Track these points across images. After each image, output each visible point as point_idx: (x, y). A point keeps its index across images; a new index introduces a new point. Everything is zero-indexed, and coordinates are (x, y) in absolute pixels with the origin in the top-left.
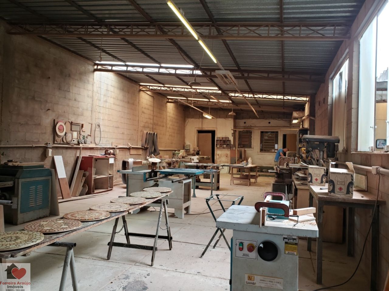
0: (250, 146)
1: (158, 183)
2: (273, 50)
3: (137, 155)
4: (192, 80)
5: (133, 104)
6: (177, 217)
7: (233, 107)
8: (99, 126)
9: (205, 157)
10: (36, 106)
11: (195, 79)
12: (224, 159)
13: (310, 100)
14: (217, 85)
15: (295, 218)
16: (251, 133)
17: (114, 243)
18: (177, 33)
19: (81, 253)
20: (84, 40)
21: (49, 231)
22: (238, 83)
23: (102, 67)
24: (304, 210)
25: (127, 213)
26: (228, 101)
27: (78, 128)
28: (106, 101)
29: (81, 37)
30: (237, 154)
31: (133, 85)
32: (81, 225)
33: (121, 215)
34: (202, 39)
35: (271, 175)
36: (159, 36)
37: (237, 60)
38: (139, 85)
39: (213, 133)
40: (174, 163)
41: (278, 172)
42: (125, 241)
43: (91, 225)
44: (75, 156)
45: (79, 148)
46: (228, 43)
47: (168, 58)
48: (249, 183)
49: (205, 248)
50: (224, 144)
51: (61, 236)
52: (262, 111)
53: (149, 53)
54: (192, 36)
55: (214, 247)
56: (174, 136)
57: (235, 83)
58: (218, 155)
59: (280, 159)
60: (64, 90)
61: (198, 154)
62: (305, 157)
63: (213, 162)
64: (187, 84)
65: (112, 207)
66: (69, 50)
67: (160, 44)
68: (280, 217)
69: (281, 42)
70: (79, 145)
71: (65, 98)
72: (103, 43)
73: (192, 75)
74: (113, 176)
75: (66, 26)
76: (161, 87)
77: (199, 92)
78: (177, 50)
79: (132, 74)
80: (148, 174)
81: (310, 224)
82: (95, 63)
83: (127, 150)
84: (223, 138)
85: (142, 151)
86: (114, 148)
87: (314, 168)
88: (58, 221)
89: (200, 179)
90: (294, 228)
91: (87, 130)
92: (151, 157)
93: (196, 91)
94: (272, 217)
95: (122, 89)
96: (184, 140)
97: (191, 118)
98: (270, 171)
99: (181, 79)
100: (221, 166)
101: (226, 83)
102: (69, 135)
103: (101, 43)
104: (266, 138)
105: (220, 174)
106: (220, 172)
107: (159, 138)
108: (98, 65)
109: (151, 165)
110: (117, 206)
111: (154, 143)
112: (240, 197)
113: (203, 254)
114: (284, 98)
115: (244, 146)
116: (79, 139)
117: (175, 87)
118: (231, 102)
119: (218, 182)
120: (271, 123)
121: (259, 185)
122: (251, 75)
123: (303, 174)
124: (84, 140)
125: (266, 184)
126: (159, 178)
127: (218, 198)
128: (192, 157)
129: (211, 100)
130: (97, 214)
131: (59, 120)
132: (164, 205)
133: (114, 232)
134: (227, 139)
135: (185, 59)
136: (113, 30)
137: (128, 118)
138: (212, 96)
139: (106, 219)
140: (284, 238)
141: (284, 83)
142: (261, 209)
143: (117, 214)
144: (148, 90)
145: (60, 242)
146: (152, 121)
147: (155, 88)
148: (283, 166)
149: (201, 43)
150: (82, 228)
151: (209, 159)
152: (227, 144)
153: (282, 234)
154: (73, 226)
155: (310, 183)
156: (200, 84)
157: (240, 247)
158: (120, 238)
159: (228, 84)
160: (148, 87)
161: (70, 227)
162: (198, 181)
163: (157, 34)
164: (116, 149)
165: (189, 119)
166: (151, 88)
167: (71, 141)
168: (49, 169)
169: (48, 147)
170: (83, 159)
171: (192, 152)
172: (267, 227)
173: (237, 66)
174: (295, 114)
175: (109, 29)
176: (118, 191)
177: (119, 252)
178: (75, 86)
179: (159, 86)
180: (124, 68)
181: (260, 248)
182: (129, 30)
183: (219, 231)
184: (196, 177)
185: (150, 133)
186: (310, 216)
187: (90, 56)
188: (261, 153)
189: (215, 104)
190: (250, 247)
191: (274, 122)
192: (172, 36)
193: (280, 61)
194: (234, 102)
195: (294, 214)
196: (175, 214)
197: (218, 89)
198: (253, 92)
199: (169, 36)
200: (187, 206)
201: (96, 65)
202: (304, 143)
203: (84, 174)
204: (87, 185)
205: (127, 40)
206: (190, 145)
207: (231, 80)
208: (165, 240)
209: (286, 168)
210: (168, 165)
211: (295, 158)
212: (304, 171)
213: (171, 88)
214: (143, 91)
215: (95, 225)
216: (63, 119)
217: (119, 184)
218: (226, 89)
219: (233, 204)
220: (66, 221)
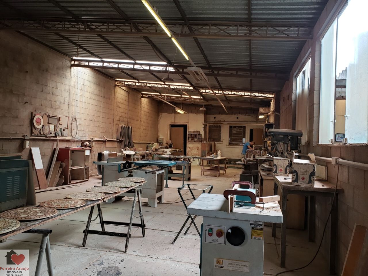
0: (219, 140)
1: (132, 174)
2: (241, 49)
3: (113, 148)
4: (165, 76)
5: (109, 99)
6: (150, 207)
7: (204, 102)
8: (76, 119)
9: (177, 149)
10: (14, 99)
11: (168, 75)
12: (195, 152)
13: (275, 97)
14: (189, 82)
15: (262, 205)
16: (220, 127)
17: (90, 230)
18: (151, 31)
19: (57, 241)
20: (62, 36)
21: (25, 219)
22: (209, 79)
23: (79, 63)
24: (270, 198)
25: (102, 201)
26: (199, 97)
27: (55, 121)
28: (83, 96)
29: (58, 33)
30: (207, 147)
31: (109, 80)
32: (57, 213)
33: (96, 204)
34: (175, 37)
35: (239, 167)
36: (134, 33)
37: (208, 58)
38: (114, 81)
39: (185, 127)
40: (147, 155)
41: (246, 163)
42: (100, 229)
43: (67, 212)
44: (52, 148)
45: (56, 140)
46: (199, 41)
47: (142, 55)
48: (218, 174)
49: (176, 235)
50: (195, 138)
51: (37, 223)
52: (231, 107)
53: (124, 50)
54: (165, 34)
55: (185, 234)
56: (148, 130)
57: (206, 80)
58: (190, 148)
59: (247, 152)
60: (41, 84)
61: (170, 147)
62: (271, 150)
63: (185, 154)
64: (161, 81)
65: (88, 195)
66: (47, 46)
67: (135, 41)
68: (247, 205)
69: (249, 41)
70: (56, 138)
71: (43, 92)
72: (80, 39)
73: (166, 72)
74: (89, 168)
75: (44, 22)
76: (136, 82)
77: (172, 88)
78: (151, 48)
79: (108, 70)
80: (123, 165)
81: (275, 211)
82: (72, 59)
83: (103, 143)
84: (194, 132)
85: (117, 144)
86: (90, 141)
87: (279, 159)
88: (34, 209)
90: (260, 214)
91: (64, 123)
92: (126, 150)
93: (169, 87)
94: (240, 205)
95: (98, 85)
96: (158, 134)
97: (165, 113)
98: (237, 163)
99: (155, 75)
100: (192, 158)
101: (198, 80)
102: (46, 128)
103: (77, 39)
104: (234, 132)
105: (191, 166)
106: (192, 164)
107: (134, 131)
109: (125, 157)
110: (93, 195)
111: (129, 137)
112: (210, 187)
113: (175, 241)
114: (251, 94)
115: (214, 140)
116: (56, 131)
117: (149, 83)
118: (202, 98)
119: (190, 173)
120: (239, 118)
121: (228, 176)
122: (220, 72)
123: (269, 165)
124: (60, 133)
125: (234, 175)
127: (189, 188)
128: (165, 150)
129: (183, 96)
130: (73, 203)
131: (36, 113)
132: (138, 194)
133: (89, 220)
134: (198, 133)
135: (158, 56)
136: (90, 27)
137: (104, 111)
138: (184, 92)
139: (82, 207)
140: (251, 224)
141: (251, 80)
142: (229, 197)
143: (92, 202)
144: (123, 85)
145: (36, 229)
146: (127, 115)
147: (130, 84)
148: (250, 158)
149: (174, 40)
150: (57, 216)
151: (181, 152)
152: (198, 138)
153: (249, 220)
154: (49, 213)
155: (275, 174)
156: (173, 80)
157: (209, 232)
158: (96, 226)
160: (123, 82)
161: (46, 214)
162: (170, 172)
163: (132, 31)
164: (92, 141)
165: (162, 114)
166: (126, 83)
167: (49, 133)
168: (26, 160)
169: (26, 139)
170: (60, 151)
171: (165, 145)
172: (235, 213)
173: (207, 64)
174: (261, 110)
175: (86, 26)
176: (94, 182)
177: (94, 240)
178: (53, 80)
179: (134, 82)
180: (101, 64)
181: (228, 233)
182: (105, 27)
183: (190, 218)
184: (169, 168)
185: (124, 127)
186: (275, 203)
187: (67, 52)
188: (229, 146)
189: (187, 100)
190: (219, 232)
191: (242, 118)
192: (146, 33)
193: (248, 60)
194: (204, 98)
195: (260, 201)
196: (148, 204)
197: (190, 86)
198: (223, 89)
199: (144, 33)
200: (160, 196)
201: (73, 61)
202: (269, 137)
203: (61, 165)
204: (64, 176)
205: (103, 37)
206: (163, 138)
207: (202, 76)
208: (139, 228)
209: (252, 160)
210: (142, 157)
211: (261, 151)
212: (269, 162)
213: (146, 84)
214: (118, 86)
215: (70, 212)
216: (40, 112)
217: (95, 176)
218: (198, 85)
219: (203, 193)
220: (42, 209)
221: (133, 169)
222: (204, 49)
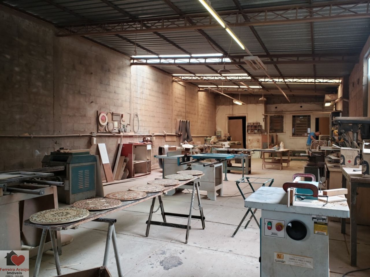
0: (282, 131)
1: (191, 167)
2: (302, 33)
3: (172, 142)
4: (221, 68)
5: (167, 94)
6: (210, 199)
7: (264, 92)
8: (137, 115)
9: (236, 142)
10: (82, 100)
11: (224, 67)
12: (255, 144)
13: (343, 82)
14: (246, 72)
15: (325, 199)
16: (282, 117)
17: (152, 221)
18: (205, 24)
19: (123, 230)
20: (121, 37)
21: (94, 209)
22: (267, 68)
23: (138, 61)
24: (335, 191)
25: (162, 193)
26: (258, 87)
27: (118, 118)
28: (142, 93)
29: (117, 34)
30: (268, 139)
31: (166, 76)
32: (121, 204)
33: (156, 196)
34: (230, 27)
35: (304, 159)
36: (188, 27)
37: (265, 46)
38: (172, 76)
39: (244, 119)
40: (206, 148)
41: (310, 155)
42: (161, 220)
43: (130, 204)
44: (116, 144)
45: (120, 136)
46: (255, 29)
47: (197, 48)
48: (281, 167)
49: (236, 228)
50: (255, 130)
51: (104, 213)
52: (293, 95)
53: (180, 45)
54: (219, 25)
55: (246, 227)
56: (206, 124)
57: (264, 68)
58: (250, 140)
59: (312, 142)
60: (104, 84)
61: (229, 140)
62: (338, 140)
63: (245, 147)
64: (217, 72)
65: (149, 188)
66: (108, 47)
67: (190, 35)
68: (308, 198)
69: (310, 24)
70: (120, 134)
71: (106, 91)
72: (137, 38)
73: (222, 63)
74: (150, 162)
75: (105, 26)
76: (192, 76)
77: (229, 79)
78: (206, 40)
79: (165, 66)
80: (181, 158)
81: (341, 204)
82: (131, 58)
83: (163, 137)
84: (254, 123)
85: (176, 138)
86: (151, 136)
87: (347, 150)
88: (101, 200)
89: (231, 164)
90: (323, 208)
91: (126, 120)
92: (184, 144)
93: (226, 78)
94: (301, 198)
95: (157, 81)
96: (216, 127)
97: (222, 105)
98: (301, 154)
99: (211, 68)
100: (252, 151)
101: (255, 69)
102: (111, 125)
103: (135, 38)
104: (298, 122)
105: (251, 158)
107: (192, 125)
108: (134, 59)
109: (184, 150)
110: (153, 187)
111: (187, 130)
112: (270, 180)
113: (235, 234)
114: (315, 81)
115: (276, 131)
116: (119, 128)
117: (205, 76)
118: (261, 87)
119: (250, 166)
120: (303, 107)
121: (291, 169)
122: (280, 60)
123: (336, 156)
124: (124, 129)
125: (298, 168)
126: (192, 162)
127: (248, 181)
128: (223, 143)
129: (241, 87)
130: (135, 194)
131: (101, 111)
132: (196, 186)
133: (152, 212)
134: (258, 125)
135: (214, 48)
136: (146, 25)
137: (163, 107)
138: (242, 83)
139: (143, 198)
140: (313, 218)
141: (314, 66)
142: (289, 189)
143: (153, 194)
144: (180, 80)
145: (103, 219)
146: (184, 110)
147: (187, 78)
148: (316, 150)
149: (228, 31)
150: (121, 207)
151: (240, 144)
152: (258, 130)
153: (311, 214)
154: (114, 204)
155: (343, 165)
156: (229, 71)
157: (269, 226)
158: (157, 217)
159: (257, 69)
160: (180, 77)
161: (111, 205)
162: (229, 165)
163: (186, 26)
164: (153, 136)
165: (220, 106)
166: (183, 78)
167: (113, 130)
168: (94, 155)
169: (93, 135)
170: (124, 146)
171: (223, 138)
172: (295, 207)
173: (265, 52)
174: (327, 97)
175: (142, 24)
176: (156, 174)
177: (156, 230)
178: (115, 80)
179: (190, 76)
180: (158, 61)
181: (288, 227)
182: (160, 24)
183: (250, 212)
184: (228, 161)
185: (183, 121)
186: (341, 197)
187: (126, 51)
188: (293, 137)
189: (245, 90)
190: (278, 226)
191: (306, 106)
192: (200, 26)
193: (310, 45)
194: (264, 87)
195: (323, 195)
196: (208, 196)
197: (248, 75)
198: (284, 77)
199: (198, 26)
200: (219, 189)
201: (132, 59)
202: (337, 126)
203: (125, 159)
204: (128, 170)
205: (159, 34)
206: (221, 131)
207: (260, 65)
208: (199, 220)
209: (318, 151)
210: (200, 151)
211: (328, 141)
212: (337, 153)
213: (202, 77)
214: (176, 81)
215: (133, 204)
216: (105, 110)
217: (156, 169)
218: (256, 75)
219: (263, 186)
220: (108, 200)
221: (192, 163)
222: (261, 37)
